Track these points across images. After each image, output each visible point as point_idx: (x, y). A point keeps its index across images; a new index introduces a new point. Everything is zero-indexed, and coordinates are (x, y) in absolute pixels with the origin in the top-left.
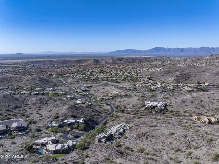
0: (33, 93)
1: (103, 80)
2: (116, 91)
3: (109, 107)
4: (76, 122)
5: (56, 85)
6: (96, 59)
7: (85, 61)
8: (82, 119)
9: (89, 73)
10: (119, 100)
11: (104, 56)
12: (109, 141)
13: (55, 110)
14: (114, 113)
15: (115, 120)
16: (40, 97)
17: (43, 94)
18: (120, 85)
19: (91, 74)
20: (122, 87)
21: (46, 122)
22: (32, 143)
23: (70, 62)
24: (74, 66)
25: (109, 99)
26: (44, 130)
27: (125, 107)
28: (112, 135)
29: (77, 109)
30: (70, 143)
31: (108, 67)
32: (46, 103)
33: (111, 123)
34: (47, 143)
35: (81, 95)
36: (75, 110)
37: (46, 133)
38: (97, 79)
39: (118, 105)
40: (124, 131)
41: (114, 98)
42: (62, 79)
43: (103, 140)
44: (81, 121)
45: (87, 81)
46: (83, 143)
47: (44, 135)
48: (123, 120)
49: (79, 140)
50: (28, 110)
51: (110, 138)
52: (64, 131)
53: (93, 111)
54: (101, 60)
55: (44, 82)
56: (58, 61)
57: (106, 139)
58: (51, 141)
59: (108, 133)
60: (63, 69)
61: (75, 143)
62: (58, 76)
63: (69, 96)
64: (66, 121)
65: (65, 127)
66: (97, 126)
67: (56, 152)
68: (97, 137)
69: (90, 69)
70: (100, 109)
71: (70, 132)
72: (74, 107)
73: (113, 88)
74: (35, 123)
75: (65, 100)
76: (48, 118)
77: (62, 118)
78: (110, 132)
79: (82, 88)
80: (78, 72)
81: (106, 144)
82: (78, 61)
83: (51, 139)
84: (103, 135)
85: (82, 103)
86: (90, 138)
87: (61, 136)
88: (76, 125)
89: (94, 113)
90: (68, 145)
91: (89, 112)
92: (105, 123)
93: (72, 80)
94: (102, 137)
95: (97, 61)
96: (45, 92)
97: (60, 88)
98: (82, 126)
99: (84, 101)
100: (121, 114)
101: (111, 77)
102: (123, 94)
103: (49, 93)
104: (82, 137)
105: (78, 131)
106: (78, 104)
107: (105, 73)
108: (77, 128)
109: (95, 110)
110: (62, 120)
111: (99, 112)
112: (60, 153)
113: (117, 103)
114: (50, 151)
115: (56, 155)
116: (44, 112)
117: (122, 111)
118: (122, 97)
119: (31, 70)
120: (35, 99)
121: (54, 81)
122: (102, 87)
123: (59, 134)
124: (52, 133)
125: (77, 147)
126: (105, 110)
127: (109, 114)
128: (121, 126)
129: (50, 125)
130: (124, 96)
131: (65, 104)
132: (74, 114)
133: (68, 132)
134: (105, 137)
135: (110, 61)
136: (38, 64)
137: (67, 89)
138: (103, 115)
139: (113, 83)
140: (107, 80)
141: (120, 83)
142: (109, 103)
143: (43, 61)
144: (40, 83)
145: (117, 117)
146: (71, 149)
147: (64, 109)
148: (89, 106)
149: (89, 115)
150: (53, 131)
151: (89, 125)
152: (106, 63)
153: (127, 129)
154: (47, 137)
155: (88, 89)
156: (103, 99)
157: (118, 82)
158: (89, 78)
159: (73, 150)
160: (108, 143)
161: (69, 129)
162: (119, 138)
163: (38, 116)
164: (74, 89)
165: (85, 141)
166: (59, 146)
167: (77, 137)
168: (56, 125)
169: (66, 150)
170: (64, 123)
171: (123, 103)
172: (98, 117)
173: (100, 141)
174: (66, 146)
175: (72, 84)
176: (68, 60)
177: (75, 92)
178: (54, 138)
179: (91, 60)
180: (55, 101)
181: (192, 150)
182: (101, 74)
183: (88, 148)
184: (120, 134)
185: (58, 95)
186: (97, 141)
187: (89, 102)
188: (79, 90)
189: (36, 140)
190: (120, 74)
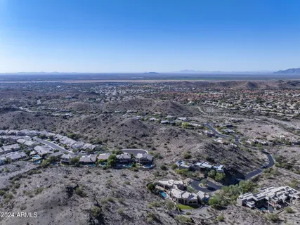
0: (162, 122)
1: (261, 115)
2: (281, 134)
3: (265, 156)
4: (212, 168)
5: (191, 114)
6: (251, 81)
7: (235, 83)
8: (221, 166)
9: (239, 102)
10: (285, 148)
12: (260, 208)
13: (187, 147)
14: (274, 167)
15: (274, 178)
16: (170, 127)
17: (174, 124)
18: (290, 125)
19: (242, 103)
20: (294, 129)
21: (174, 160)
23: (213, 84)
24: (218, 90)
25: (266, 145)
26: (171, 170)
27: (295, 161)
28: (265, 200)
29: (217, 151)
30: (201, 195)
31: (271, 95)
32: (177, 136)
33: (266, 182)
34: (172, 187)
35: (224, 133)
36: (213, 152)
37: (172, 174)
38: (251, 112)
39: (281, 157)
40: (288, 199)
41: (275, 143)
42: (199, 108)
43: (250, 204)
44: (220, 168)
45: (234, 113)
46: (219, 199)
47: (169, 175)
48: (288, 181)
49: (213, 194)
50: (155, 141)
51: (262, 204)
52: (196, 176)
53: (239, 158)
54: (260, 83)
55: (177, 109)
56: (197, 82)
57: (255, 204)
58: (178, 185)
59: (259, 196)
60: (202, 94)
61: (207, 196)
62: (195, 102)
63: (206, 132)
64: (198, 164)
65: (197, 172)
66: (242, 181)
67: (181, 201)
68: (241, 196)
69: (241, 95)
70: (251, 158)
71: (203, 180)
72: (212, 147)
73: (276, 128)
74: (161, 158)
75: (200, 136)
76: (177, 155)
77: (194, 159)
78: (262, 195)
79: (227, 122)
80: (223, 99)
81: (254, 212)
82: (224, 84)
83: (177, 182)
84: (249, 196)
85: (224, 144)
86: (230, 196)
87: (190, 183)
88: (211, 173)
89: (240, 161)
90: (198, 197)
91: (233, 157)
92: (256, 180)
93: (213, 110)
94: (248, 198)
95: (253, 85)
96: (177, 121)
97: (196, 119)
98: (220, 176)
99: (227, 142)
100: (285, 172)
101: (275, 111)
102: (293, 139)
103: (181, 123)
104: (218, 191)
105: (213, 181)
106: (218, 144)
107: (264, 103)
108: (213, 177)
109: (241, 157)
110: (194, 162)
111: (248, 161)
112: (186, 205)
113: (281, 153)
114: (174, 198)
115: (181, 206)
116: (173, 147)
117: (289, 167)
118: (290, 144)
119: (163, 93)
120: (164, 128)
121: (190, 108)
122: (257, 125)
123: (188, 180)
124: (180, 176)
125: (209, 202)
126: (258, 160)
127: (264, 168)
128: (283, 190)
129: (177, 164)
130: (296, 144)
131: (201, 141)
132: (212, 157)
133: (200, 180)
134: (253, 200)
135: (276, 86)
136: (172, 86)
137: (205, 121)
138: (254, 167)
139: (279, 121)
140: (267, 115)
141: (289, 121)
142: (266, 150)
143: (179, 83)
144: (172, 110)
145: (278, 174)
146: (201, 204)
147: (197, 148)
148: (233, 149)
149: (232, 162)
150: (181, 174)
151: (231, 177)
152: (268, 88)
153: (294, 198)
154: (173, 179)
155: (234, 124)
156: (256, 143)
157: (286, 120)
158: (238, 108)
159: (204, 206)
160: (256, 210)
161: (202, 175)
162: (278, 209)
163: (166, 150)
164: (214, 122)
165: (222, 198)
166: (186, 195)
167: (212, 189)
168: (186, 166)
169: (195, 202)
170: (196, 166)
171: (293, 155)
172: (245, 167)
173: (244, 204)
174: (195, 198)
175: (214, 115)
176: (210, 81)
177: (215, 127)
178: (182, 183)
179: (244, 82)
180: (187, 135)
182: (258, 105)
183: (225, 209)
184: (280, 202)
185: (192, 128)
186: (239, 202)
187: (234, 143)
188: (221, 125)
189: (160, 180)
190: (292, 107)
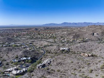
0: (4, 46)
1: (40, 38)
2: (46, 43)
3: (43, 51)
4: (27, 59)
5: (16, 41)
6: (36, 28)
7: (31, 29)
8: (30, 57)
9: (33, 35)
10: (48, 47)
11: (40, 27)
12: (43, 67)
13: (16, 54)
14: (45, 54)
15: (46, 57)
16: (8, 47)
17: (9, 46)
18: (48, 40)
19: (34, 35)
20: (49, 41)
21: (11, 60)
22: (4, 71)
23: (23, 29)
24: (25, 32)
25: (43, 47)
26: (10, 64)
27: (50, 51)
28: (45, 64)
29: (27, 53)
30: (24, 69)
31: (42, 32)
32: (11, 50)
33: (44, 59)
34: (12, 70)
35: (29, 46)
37: (12, 66)
38: (37, 38)
39: (47, 50)
40: (50, 62)
41: (45, 46)
42: (19, 38)
43: (40, 67)
44: (29, 58)
45: (32, 39)
46: (30, 69)
47: (10, 66)
48: (50, 57)
49: (28, 68)
50: (2, 54)
51: (44, 66)
52: (21, 64)
53: (35, 53)
54: (39, 28)
55: (10, 40)
56: (17, 29)
57: (42, 66)
58: (14, 69)
59: (43, 64)
60: (19, 33)
61: (26, 69)
62: (17, 36)
63: (23, 47)
64: (21, 59)
65: (21, 62)
66: (37, 61)
67: (17, 75)
68: (37, 66)
69: (33, 33)
70: (39, 52)
71: (24, 64)
72: (26, 52)
73: (45, 42)
74: (5, 60)
75: (21, 48)
76: (13, 58)
77: (19, 58)
78: (43, 63)
79: (29, 42)
80: (27, 34)
81: (42, 69)
82: (27, 29)
83: (14, 68)
84: (40, 64)
85: (30, 50)
86: (34, 67)
87: (19, 67)
88: (27, 61)
89: (36, 54)
90: (23, 71)
91: (33, 54)
92: (41, 59)
93: (24, 39)
94: (40, 65)
95: (36, 29)
96: (10, 45)
97: (18, 42)
98: (30, 61)
99: (30, 49)
100: (48, 54)
101: (44, 37)
102: (49, 44)
103: (12, 45)
104: (30, 66)
105: (28, 64)
106: (28, 50)
107: (40, 35)
108: (27, 62)
109: (36, 53)
110: (20, 59)
111: (38, 53)
112: (19, 75)
113: (47, 49)
114: (13, 74)
115: (17, 76)
116: (10, 55)
117: (49, 53)
118: (49, 46)
119: (3, 34)
120: (5, 48)
121: (15, 39)
122: (39, 42)
123: (18, 66)
124: (15, 65)
125: (28, 71)
126: (41, 52)
127: (43, 54)
128: (49, 60)
129: (13, 61)
130: (50, 45)
131: (21, 51)
132: (26, 55)
133: (23, 64)
134: (41, 65)
135: (43, 29)
136: (6, 31)
137: (22, 43)
138: (40, 55)
139: (45, 40)
140: (42, 38)
141: (48, 39)
142: (43, 49)
143: (9, 29)
144: (7, 40)
145: (47, 55)
146: (25, 73)
147: (20, 53)
148: (33, 51)
149: (33, 55)
150: (15, 64)
151: (34, 60)
152: (41, 30)
153: (52, 61)
154: (12, 67)
155: (32, 43)
156: (40, 47)
157: (47, 39)
158: (33, 37)
159: (26, 73)
160: (43, 68)
161: (23, 63)
162: (48, 66)
163: (7, 57)
164: (25, 43)
165: (32, 68)
166: (18, 72)
167: (28, 66)
168: (17, 61)
169: (22, 73)
170: (21, 60)
171: (50, 49)
172: (37, 56)
173: (39, 68)
174: (22, 71)
175: (24, 40)
176: (22, 28)
177: (26, 44)
178: (16, 68)
179: (33, 28)
180: (16, 49)
181: (81, 69)
182: (39, 35)
183: (33, 71)
184: (49, 64)
185: (17, 46)
186: (37, 68)
187: (33, 49)
188: (28, 43)
189: (6, 69)
190: (48, 35)
